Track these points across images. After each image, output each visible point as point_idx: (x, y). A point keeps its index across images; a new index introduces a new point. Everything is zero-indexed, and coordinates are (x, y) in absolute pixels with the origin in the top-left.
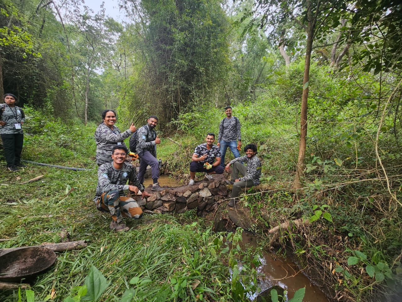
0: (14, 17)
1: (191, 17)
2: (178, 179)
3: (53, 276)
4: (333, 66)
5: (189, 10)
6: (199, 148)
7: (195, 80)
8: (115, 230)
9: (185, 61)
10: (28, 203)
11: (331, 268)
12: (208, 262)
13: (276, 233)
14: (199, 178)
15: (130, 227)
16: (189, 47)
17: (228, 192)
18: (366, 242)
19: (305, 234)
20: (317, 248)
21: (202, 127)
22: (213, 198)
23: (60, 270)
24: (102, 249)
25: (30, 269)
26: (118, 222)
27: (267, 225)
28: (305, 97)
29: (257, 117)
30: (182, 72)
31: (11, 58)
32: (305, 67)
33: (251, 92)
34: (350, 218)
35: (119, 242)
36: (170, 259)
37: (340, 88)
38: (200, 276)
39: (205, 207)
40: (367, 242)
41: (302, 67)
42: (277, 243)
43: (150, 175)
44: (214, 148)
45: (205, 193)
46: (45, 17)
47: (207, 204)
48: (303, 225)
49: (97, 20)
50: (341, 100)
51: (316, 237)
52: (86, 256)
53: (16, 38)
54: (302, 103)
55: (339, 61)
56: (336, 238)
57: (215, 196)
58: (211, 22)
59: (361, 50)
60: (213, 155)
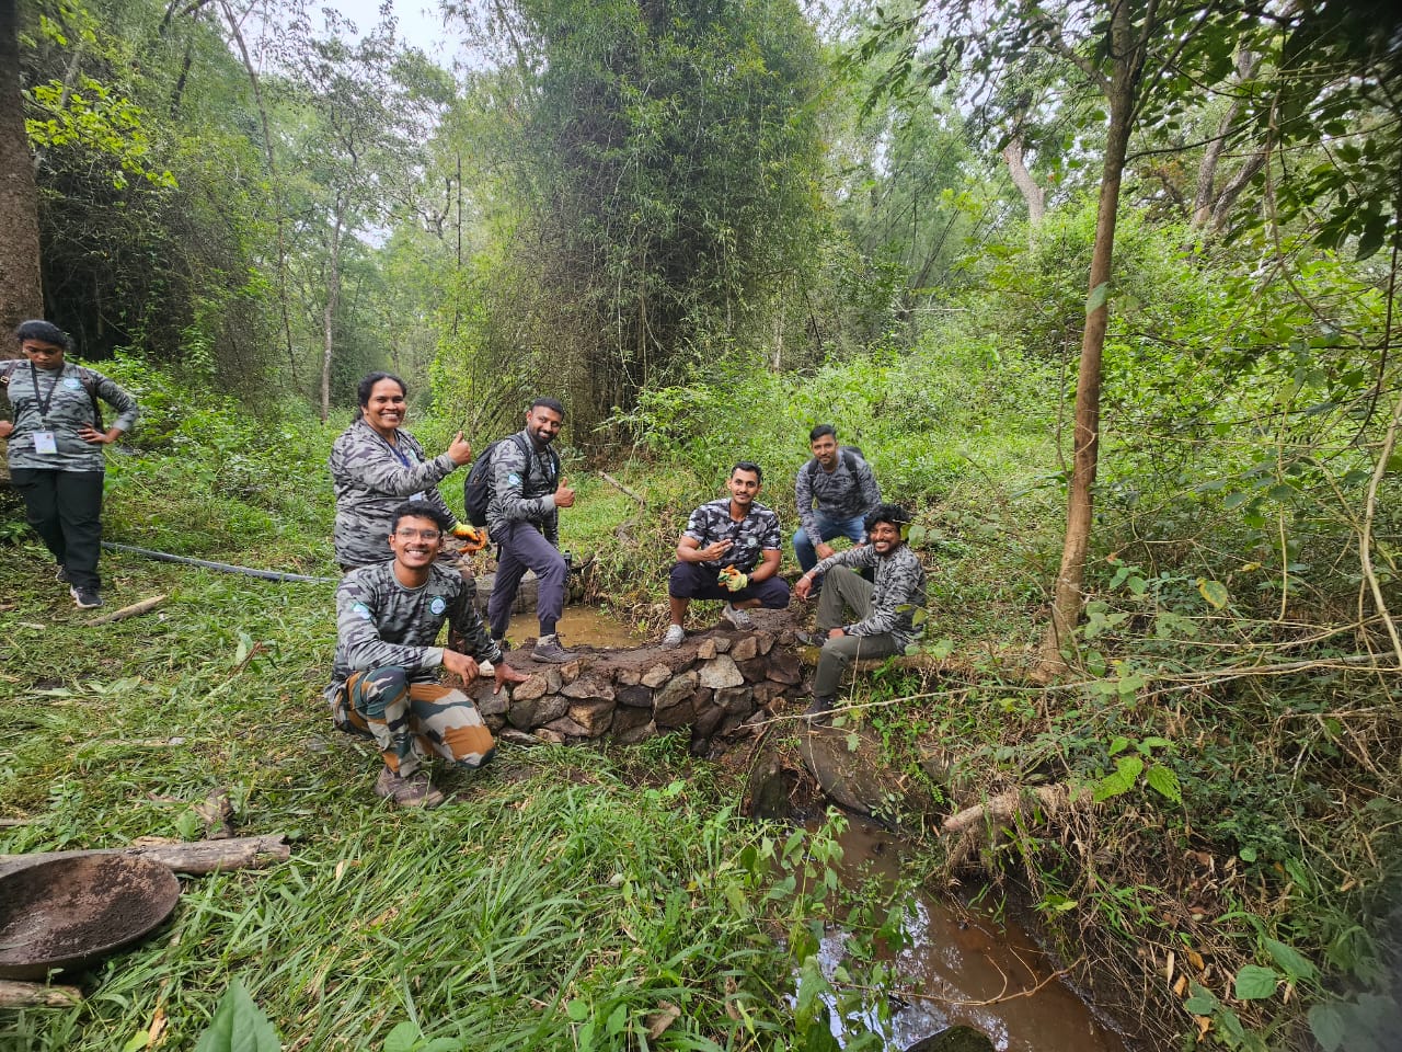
0: (87, 47)
1: (692, 46)
2: (629, 618)
3: (161, 963)
4: (1201, 227)
5: (684, 20)
6: (704, 515)
7: (701, 271)
8: (394, 800)
9: (665, 203)
10: (104, 691)
11: (1170, 971)
12: (715, 932)
13: (970, 831)
14: (702, 618)
15: (446, 793)
16: (684, 153)
17: (804, 670)
18: (1306, 885)
19: (1077, 842)
20: (1119, 894)
21: (721, 439)
22: (750, 695)
23: (189, 940)
24: (340, 871)
25: (86, 932)
26: (404, 772)
27: (940, 799)
28: (1095, 340)
29: (917, 407)
30: (655, 243)
31: (75, 189)
32: (1100, 229)
33: (901, 316)
34: (1250, 789)
35: (402, 844)
36: (580, 915)
37: (1225, 307)
38: (680, 989)
39: (720, 724)
40: (1312, 888)
41: (1088, 228)
42: (972, 865)
43: (534, 602)
44: (758, 515)
45: (721, 676)
46: (190, 47)
47: (726, 715)
48: (1072, 807)
49: (366, 57)
50: (1230, 350)
51: (1119, 853)
52: (284, 892)
53: (91, 119)
54: (1081, 360)
55: (1225, 206)
56: (1194, 861)
57: (757, 687)
58: (759, 65)
59: (1308, 168)
60: (752, 542)
